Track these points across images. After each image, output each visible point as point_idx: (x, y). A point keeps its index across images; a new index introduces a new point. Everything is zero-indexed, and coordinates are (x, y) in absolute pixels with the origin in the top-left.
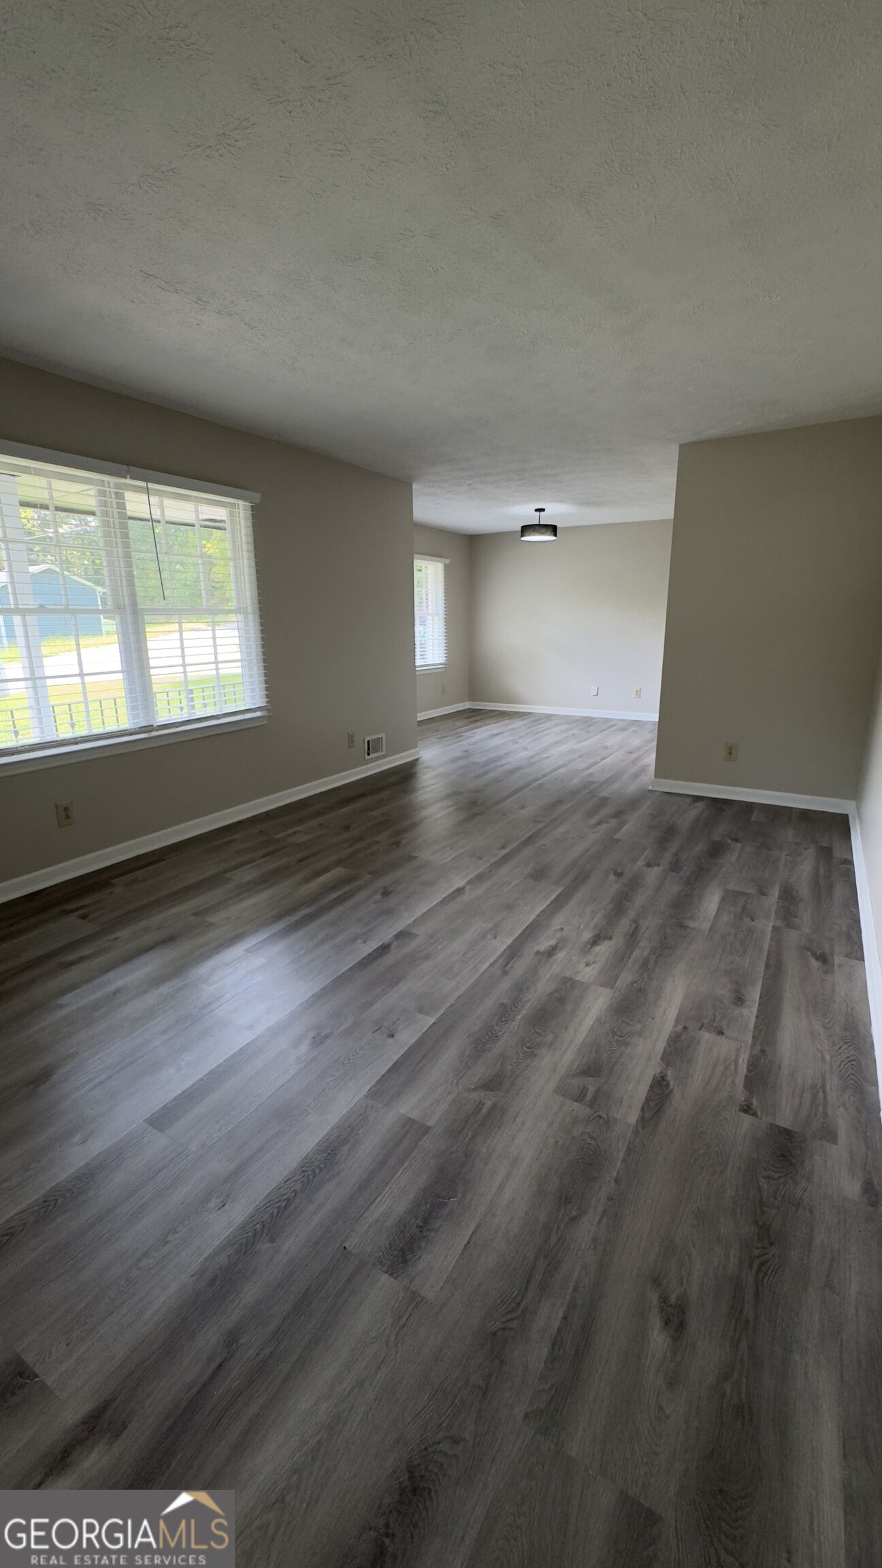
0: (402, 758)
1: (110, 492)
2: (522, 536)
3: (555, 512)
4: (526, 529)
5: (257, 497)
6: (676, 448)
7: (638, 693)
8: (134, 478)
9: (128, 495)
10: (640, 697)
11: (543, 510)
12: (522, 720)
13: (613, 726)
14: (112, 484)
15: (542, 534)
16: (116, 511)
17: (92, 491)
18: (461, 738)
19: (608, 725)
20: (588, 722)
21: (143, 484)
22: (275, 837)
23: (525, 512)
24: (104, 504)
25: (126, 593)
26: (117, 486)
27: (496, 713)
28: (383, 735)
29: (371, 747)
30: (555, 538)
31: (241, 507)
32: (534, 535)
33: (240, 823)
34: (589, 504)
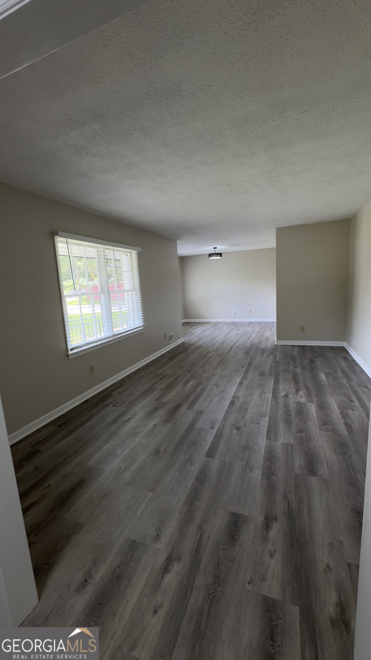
0: (179, 342)
1: (101, 251)
2: (209, 257)
3: (220, 248)
4: (210, 255)
5: (140, 249)
6: (275, 229)
7: (250, 311)
8: (110, 246)
9: (106, 251)
10: (251, 313)
11: (216, 248)
12: (209, 325)
13: (244, 324)
14: (102, 248)
15: (217, 256)
16: (103, 257)
17: (95, 250)
18: (192, 334)
19: (242, 324)
20: (234, 324)
21: (112, 247)
22: (158, 373)
23: (210, 249)
24: (98, 255)
25: (106, 286)
26: (104, 248)
27: (196, 323)
28: (173, 333)
29: (171, 338)
30: (221, 258)
31: (134, 253)
32: (214, 257)
33: (138, 370)
34: (234, 245)
